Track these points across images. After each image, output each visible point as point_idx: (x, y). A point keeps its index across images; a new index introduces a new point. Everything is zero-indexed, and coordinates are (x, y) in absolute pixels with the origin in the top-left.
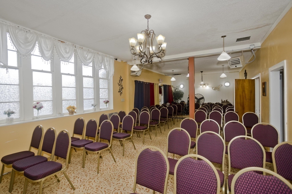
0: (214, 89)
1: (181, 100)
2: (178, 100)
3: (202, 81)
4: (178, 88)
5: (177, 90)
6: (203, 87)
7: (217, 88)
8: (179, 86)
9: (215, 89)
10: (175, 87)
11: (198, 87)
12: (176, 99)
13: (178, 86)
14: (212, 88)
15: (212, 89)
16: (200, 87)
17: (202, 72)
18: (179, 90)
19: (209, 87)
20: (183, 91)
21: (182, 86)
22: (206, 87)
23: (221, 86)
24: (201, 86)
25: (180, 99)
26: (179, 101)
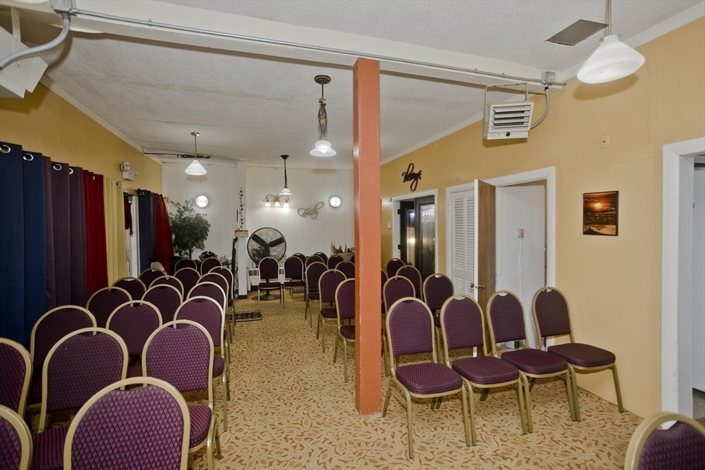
0: (301, 212)
1: (202, 249)
2: (191, 251)
3: (286, 187)
4: (189, 206)
5: (186, 214)
6: (273, 206)
7: (311, 212)
8: (194, 202)
9: (303, 215)
10: (178, 204)
11: (256, 207)
12: (185, 246)
13: (190, 200)
14: (299, 210)
15: (299, 214)
16: (264, 206)
17: (285, 157)
18: (193, 215)
19: (290, 207)
20: (205, 218)
21: (202, 201)
22: (281, 206)
23: (320, 205)
24: (268, 204)
25: (201, 247)
26: (196, 255)
